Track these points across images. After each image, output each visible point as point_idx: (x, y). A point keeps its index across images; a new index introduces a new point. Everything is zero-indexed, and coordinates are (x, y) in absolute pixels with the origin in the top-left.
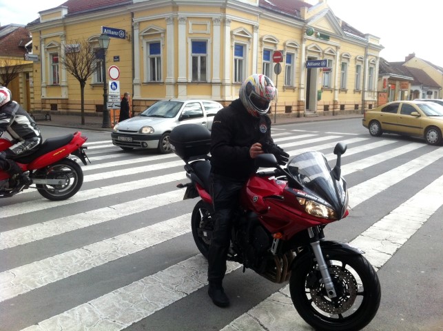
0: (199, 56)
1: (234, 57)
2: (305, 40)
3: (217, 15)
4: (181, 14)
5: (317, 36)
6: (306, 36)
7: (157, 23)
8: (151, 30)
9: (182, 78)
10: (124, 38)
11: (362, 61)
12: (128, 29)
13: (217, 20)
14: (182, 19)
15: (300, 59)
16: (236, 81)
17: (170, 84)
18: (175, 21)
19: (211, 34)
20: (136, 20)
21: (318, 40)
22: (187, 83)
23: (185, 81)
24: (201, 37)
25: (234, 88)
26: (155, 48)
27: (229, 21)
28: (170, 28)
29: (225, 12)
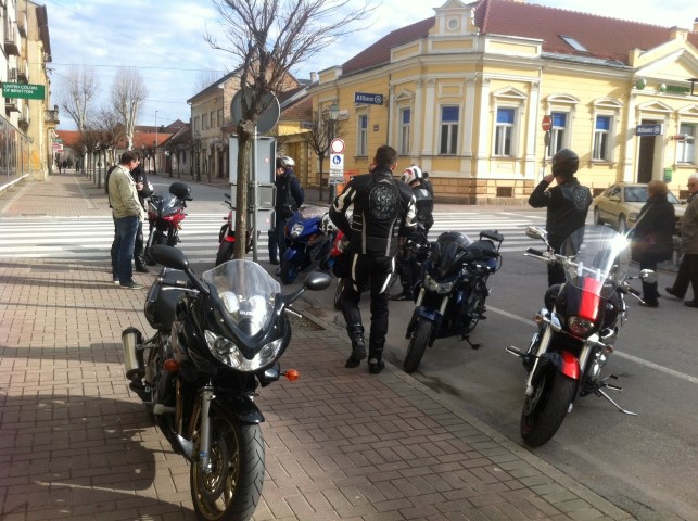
0: (450, 124)
1: (496, 124)
2: (635, 96)
4: (429, 76)
6: (634, 90)
9: (427, 150)
10: (381, 104)
12: (385, 94)
13: (471, 80)
14: (431, 81)
15: (625, 122)
17: (414, 157)
18: (422, 83)
19: (463, 98)
20: (393, 82)
21: (661, 94)
22: (432, 157)
23: (430, 154)
24: (451, 103)
26: (407, 115)
27: (488, 81)
28: (418, 92)
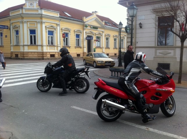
0: (33, 35)
1: (48, 35)
2: (85, 29)
3: (39, 20)
4: (25, 20)
5: (91, 28)
6: (85, 28)
7: (17, 23)
8: (15, 26)
9: (26, 43)
10: (7, 29)
11: (117, 37)
12: (9, 26)
13: (39, 22)
14: (25, 22)
15: (83, 36)
16: (49, 44)
17: (21, 45)
18: (22, 22)
19: (37, 27)
20: (11, 22)
21: (92, 29)
22: (28, 45)
23: (27, 44)
24: (33, 28)
25: (48, 47)
26: (17, 32)
27: (44, 23)
28: (21, 25)
29: (42, 19)
